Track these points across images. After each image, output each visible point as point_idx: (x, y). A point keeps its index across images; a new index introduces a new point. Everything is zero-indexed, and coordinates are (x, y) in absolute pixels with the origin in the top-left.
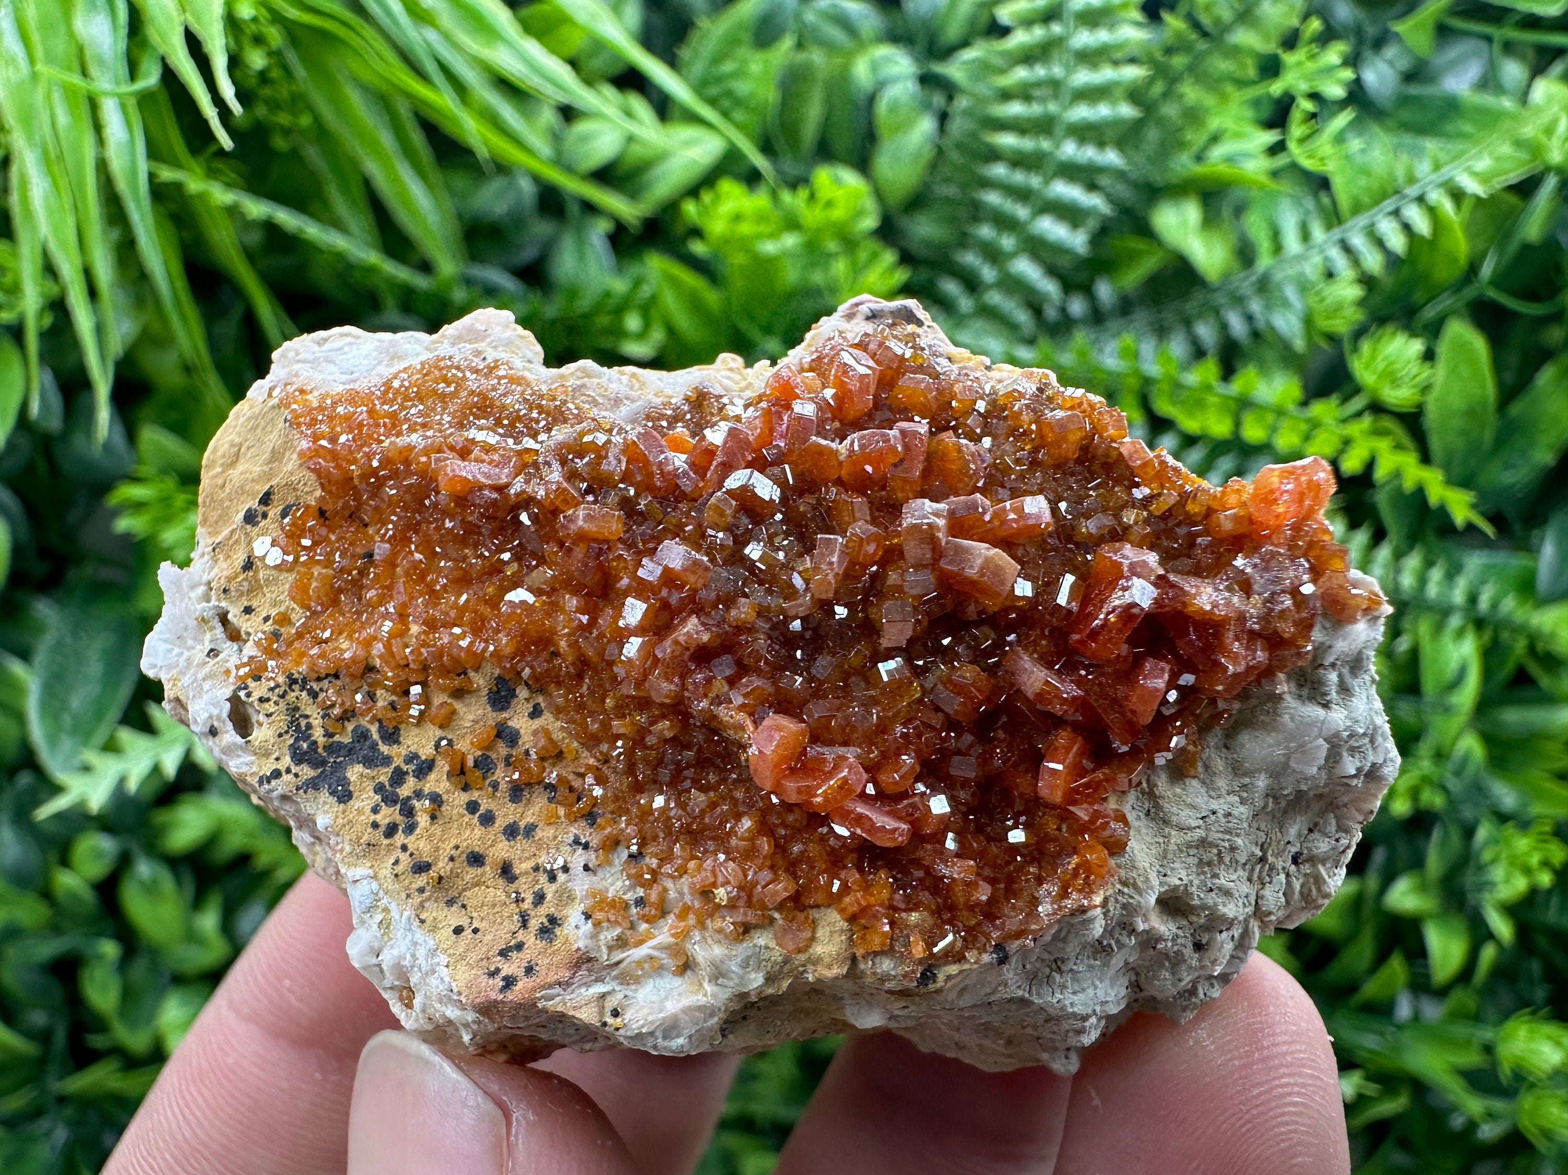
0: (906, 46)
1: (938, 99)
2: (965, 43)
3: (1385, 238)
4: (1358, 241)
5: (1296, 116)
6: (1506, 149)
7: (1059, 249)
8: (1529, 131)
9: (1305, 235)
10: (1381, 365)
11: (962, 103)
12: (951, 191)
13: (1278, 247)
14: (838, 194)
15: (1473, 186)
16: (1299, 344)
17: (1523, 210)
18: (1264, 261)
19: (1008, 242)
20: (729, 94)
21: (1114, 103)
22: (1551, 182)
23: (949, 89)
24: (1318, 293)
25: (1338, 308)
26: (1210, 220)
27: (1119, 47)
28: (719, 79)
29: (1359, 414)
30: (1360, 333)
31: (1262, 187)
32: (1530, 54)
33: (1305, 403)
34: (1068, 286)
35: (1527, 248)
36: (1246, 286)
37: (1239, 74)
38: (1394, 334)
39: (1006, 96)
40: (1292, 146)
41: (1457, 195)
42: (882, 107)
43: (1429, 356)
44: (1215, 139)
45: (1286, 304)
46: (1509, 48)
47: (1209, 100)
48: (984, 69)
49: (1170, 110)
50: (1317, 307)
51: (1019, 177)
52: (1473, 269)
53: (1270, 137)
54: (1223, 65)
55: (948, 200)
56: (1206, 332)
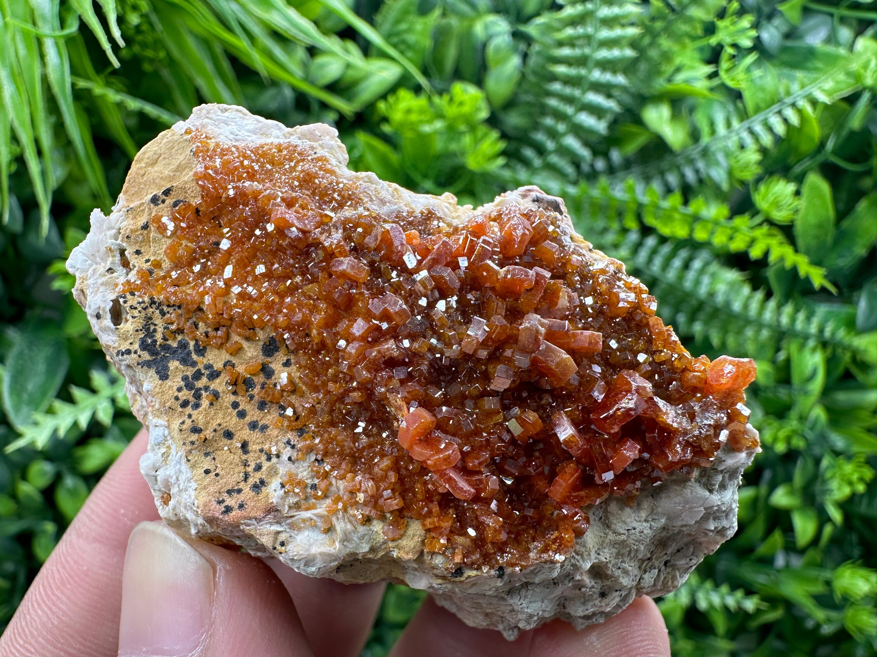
0: (504, 15)
1: (522, 46)
2: (538, 14)
3: (773, 127)
4: (758, 128)
5: (724, 57)
6: (841, 77)
7: (590, 131)
8: (855, 66)
9: (729, 125)
10: (771, 198)
11: (536, 48)
12: (529, 98)
13: (713, 132)
14: (465, 98)
15: (823, 98)
16: (725, 186)
17: (850, 112)
18: (705, 139)
19: (561, 127)
20: (404, 42)
21: (621, 48)
22: (866, 97)
23: (528, 40)
24: (736, 157)
25: (746, 166)
26: (675, 116)
27: (624, 16)
28: (398, 34)
29: (760, 225)
30: (759, 180)
31: (705, 97)
32: (854, 23)
33: (731, 218)
34: (596, 153)
35: (852, 134)
36: (695, 153)
37: (693, 33)
38: (778, 180)
39: (561, 44)
40: (722, 74)
41: (814, 103)
42: (491, 50)
43: (797, 193)
44: (678, 70)
45: (717, 163)
46: (843, 20)
47: (676, 48)
48: (548, 28)
49: (653, 53)
50: (736, 166)
51: (568, 91)
52: (822, 145)
53: (709, 69)
54: (684, 28)
55: (528, 104)
56: (672, 179)
